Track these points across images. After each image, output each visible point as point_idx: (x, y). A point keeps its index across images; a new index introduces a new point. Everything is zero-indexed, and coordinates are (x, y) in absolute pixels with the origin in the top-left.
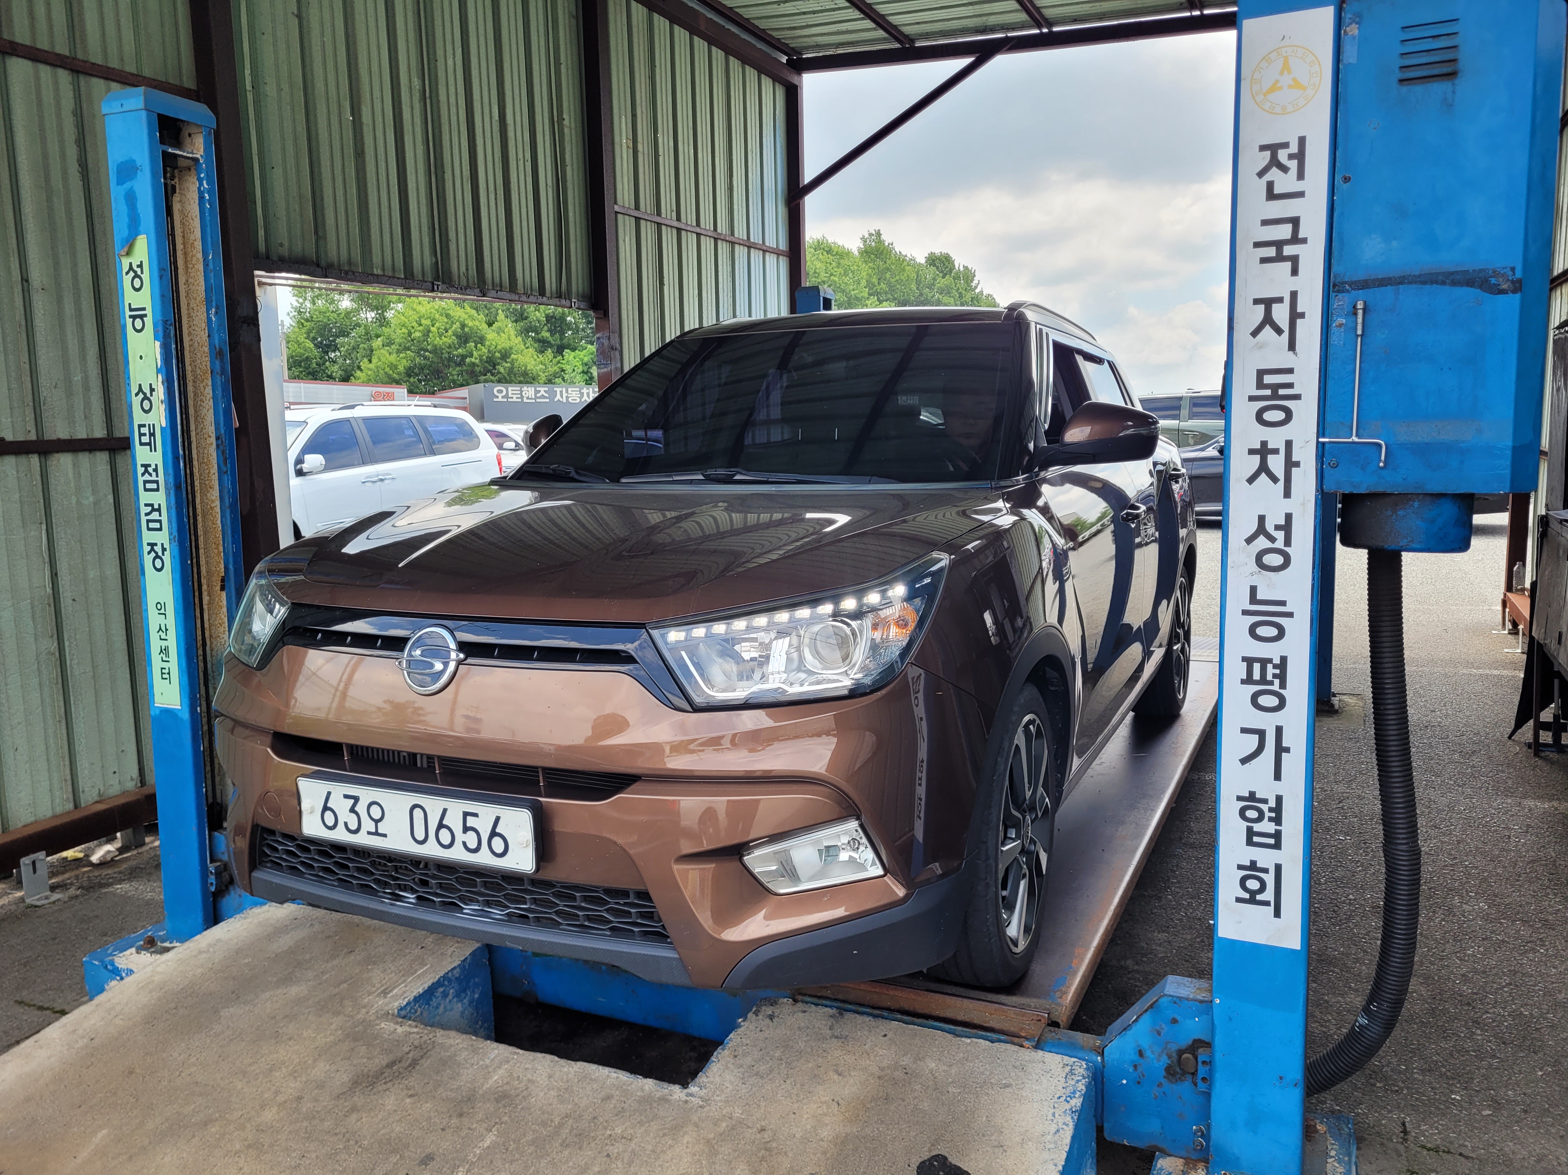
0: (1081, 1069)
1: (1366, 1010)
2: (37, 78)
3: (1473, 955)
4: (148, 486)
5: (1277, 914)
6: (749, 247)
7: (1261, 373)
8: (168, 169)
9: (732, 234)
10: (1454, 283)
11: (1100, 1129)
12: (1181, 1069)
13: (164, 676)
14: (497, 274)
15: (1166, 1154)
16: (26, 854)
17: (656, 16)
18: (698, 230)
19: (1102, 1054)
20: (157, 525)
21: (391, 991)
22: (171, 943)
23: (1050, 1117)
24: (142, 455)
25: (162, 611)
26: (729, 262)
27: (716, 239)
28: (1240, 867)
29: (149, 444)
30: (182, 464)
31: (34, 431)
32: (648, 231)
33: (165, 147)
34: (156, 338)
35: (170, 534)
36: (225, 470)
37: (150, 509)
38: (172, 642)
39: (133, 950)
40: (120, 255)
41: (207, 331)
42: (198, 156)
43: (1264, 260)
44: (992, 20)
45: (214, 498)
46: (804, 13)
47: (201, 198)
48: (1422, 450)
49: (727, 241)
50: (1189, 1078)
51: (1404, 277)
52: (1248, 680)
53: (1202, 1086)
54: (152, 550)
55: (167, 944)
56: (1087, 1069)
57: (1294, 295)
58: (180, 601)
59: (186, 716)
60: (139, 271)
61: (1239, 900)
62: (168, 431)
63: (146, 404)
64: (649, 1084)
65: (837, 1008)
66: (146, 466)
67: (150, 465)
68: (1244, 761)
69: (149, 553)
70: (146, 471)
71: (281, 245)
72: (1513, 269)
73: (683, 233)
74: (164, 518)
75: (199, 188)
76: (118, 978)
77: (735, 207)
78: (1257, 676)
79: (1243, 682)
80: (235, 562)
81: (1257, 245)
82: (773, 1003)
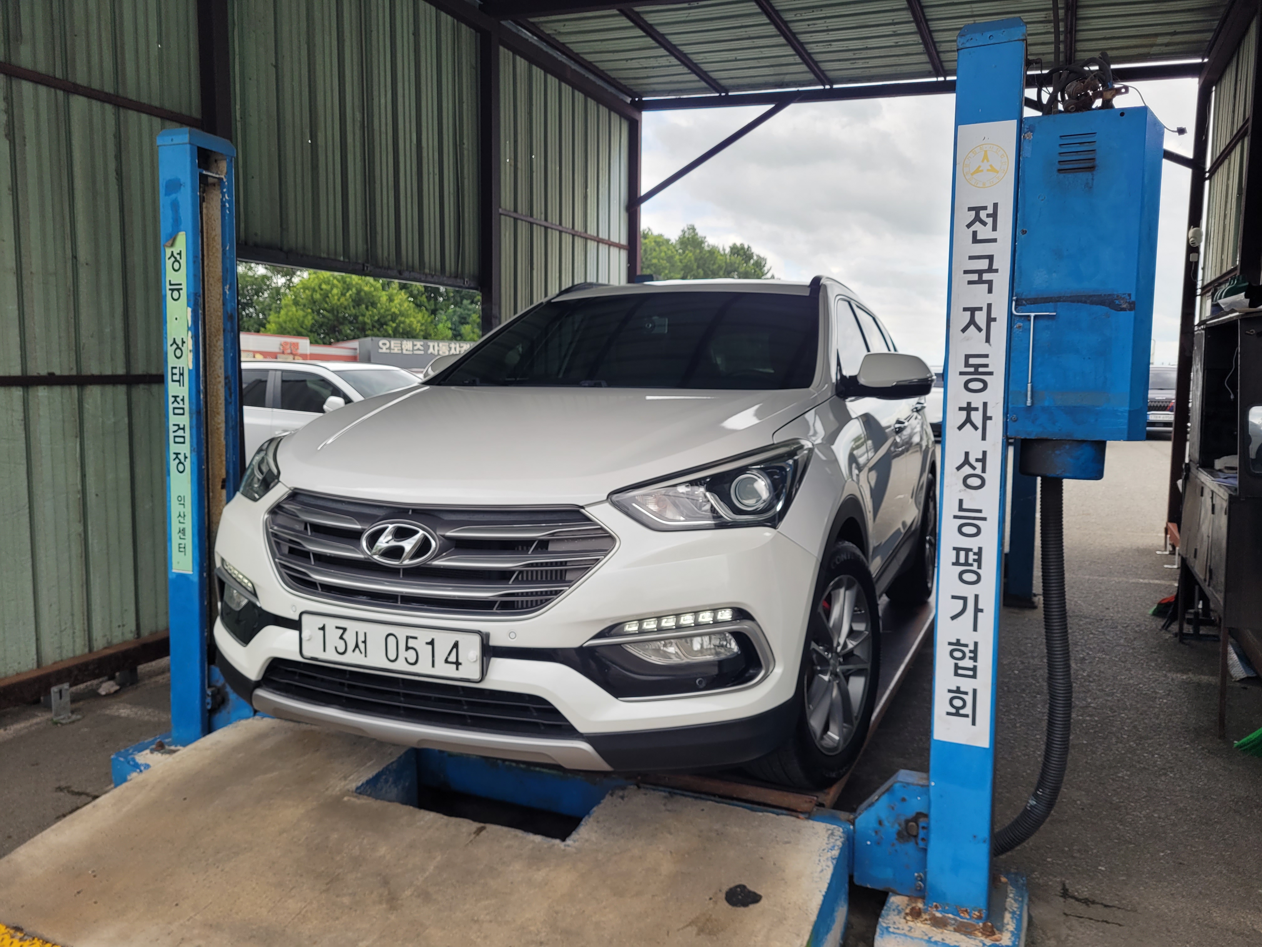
0: (839, 831)
1: (1035, 796)
2: (91, 110)
3: (1123, 777)
4: (177, 411)
5: (974, 723)
6: (598, 242)
7: (967, 357)
8: (202, 185)
9: (586, 231)
10: (1092, 303)
11: (851, 877)
12: (908, 833)
13: (181, 550)
14: (410, 259)
15: (896, 893)
16: (55, 684)
17: (534, 67)
18: (560, 228)
19: (853, 824)
20: (181, 440)
21: (349, 776)
22: (176, 746)
23: (817, 862)
24: (173, 389)
25: (182, 502)
26: (583, 253)
27: (573, 236)
28: (950, 691)
29: (179, 381)
30: (202, 396)
31: (75, 369)
32: (523, 228)
33: (201, 170)
34: (188, 305)
35: (191, 446)
36: (230, 400)
37: (176, 428)
38: (189, 524)
39: (148, 751)
40: (164, 246)
41: (221, 301)
42: (223, 176)
43: (970, 283)
44: (788, 78)
45: (219, 421)
46: (646, 68)
47: (223, 206)
48: (1071, 411)
49: (582, 237)
50: (913, 839)
51: (1060, 297)
52: (957, 563)
53: (921, 844)
54: (177, 457)
55: (173, 748)
56: (843, 832)
57: (989, 306)
58: (196, 495)
59: (196, 579)
60: (178, 257)
61: (948, 714)
62: (194, 373)
63: (178, 353)
64: (538, 838)
65: (670, 793)
66: (175, 397)
67: (178, 397)
68: (953, 618)
69: (174, 459)
70: (176, 400)
71: (256, 234)
72: (1130, 295)
73: (549, 230)
74: (187, 435)
75: (222, 199)
76: (138, 770)
77: (589, 211)
78: (962, 560)
79: (954, 564)
80: (234, 468)
81: (966, 272)
82: (623, 788)
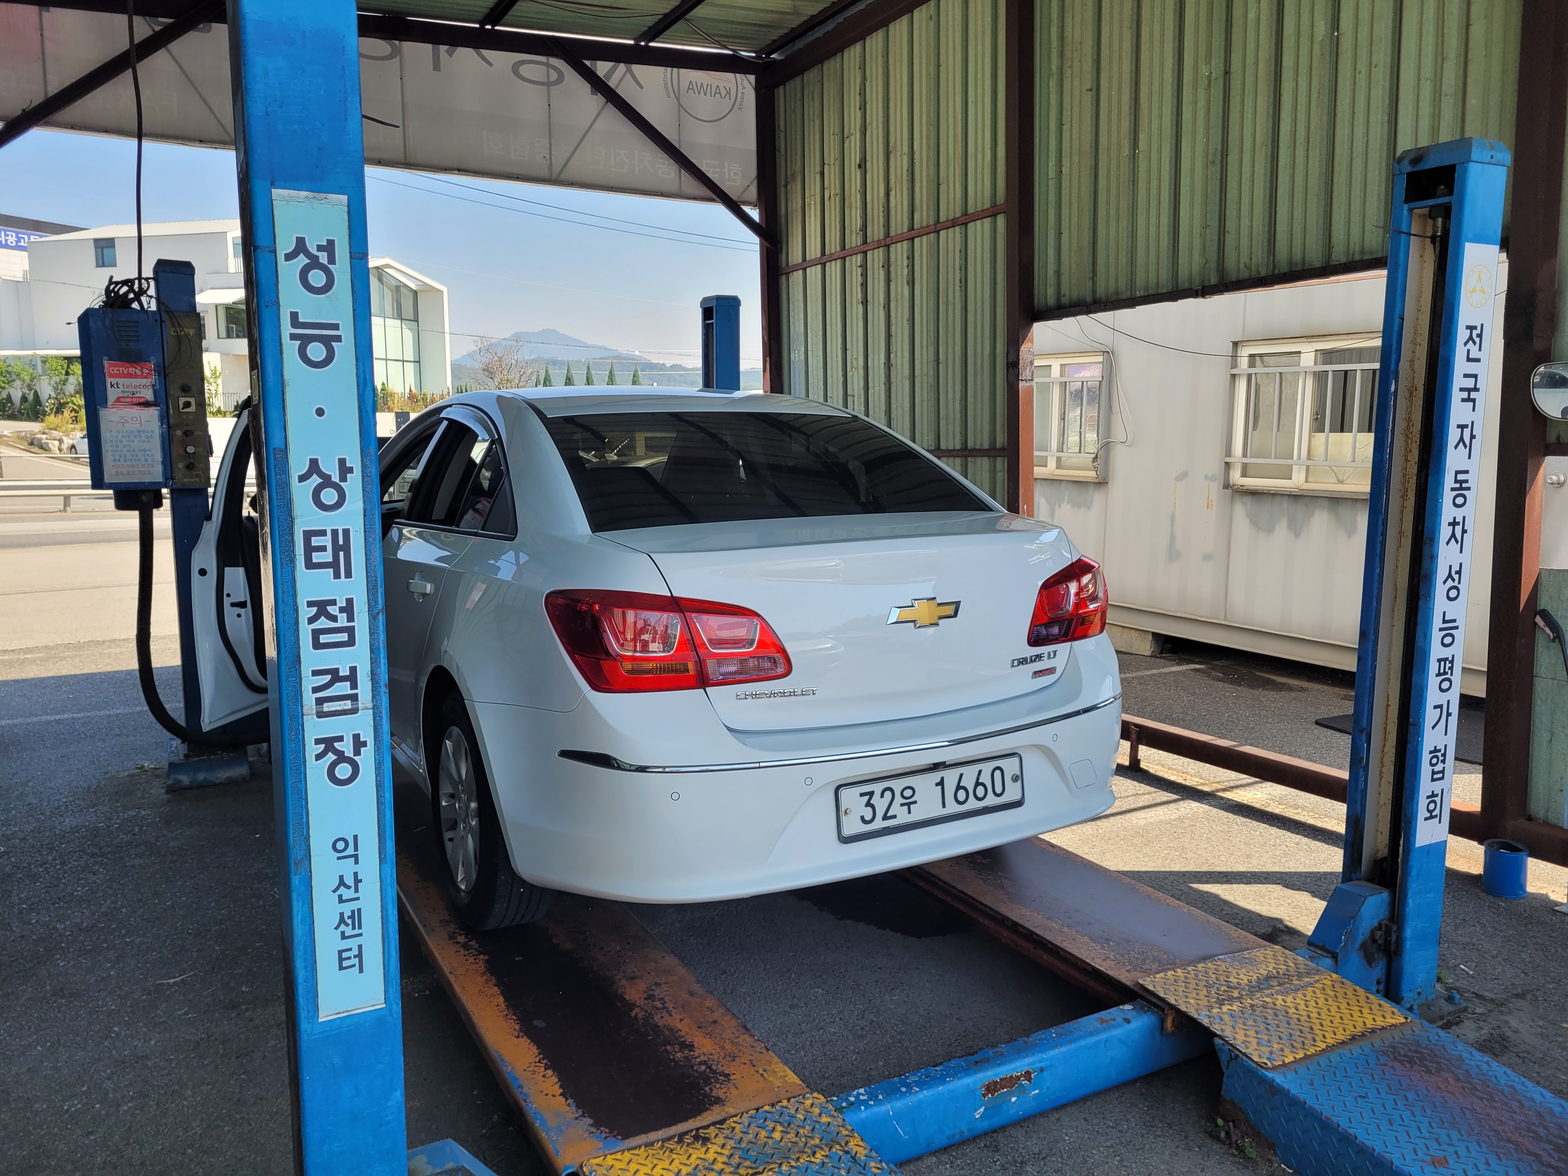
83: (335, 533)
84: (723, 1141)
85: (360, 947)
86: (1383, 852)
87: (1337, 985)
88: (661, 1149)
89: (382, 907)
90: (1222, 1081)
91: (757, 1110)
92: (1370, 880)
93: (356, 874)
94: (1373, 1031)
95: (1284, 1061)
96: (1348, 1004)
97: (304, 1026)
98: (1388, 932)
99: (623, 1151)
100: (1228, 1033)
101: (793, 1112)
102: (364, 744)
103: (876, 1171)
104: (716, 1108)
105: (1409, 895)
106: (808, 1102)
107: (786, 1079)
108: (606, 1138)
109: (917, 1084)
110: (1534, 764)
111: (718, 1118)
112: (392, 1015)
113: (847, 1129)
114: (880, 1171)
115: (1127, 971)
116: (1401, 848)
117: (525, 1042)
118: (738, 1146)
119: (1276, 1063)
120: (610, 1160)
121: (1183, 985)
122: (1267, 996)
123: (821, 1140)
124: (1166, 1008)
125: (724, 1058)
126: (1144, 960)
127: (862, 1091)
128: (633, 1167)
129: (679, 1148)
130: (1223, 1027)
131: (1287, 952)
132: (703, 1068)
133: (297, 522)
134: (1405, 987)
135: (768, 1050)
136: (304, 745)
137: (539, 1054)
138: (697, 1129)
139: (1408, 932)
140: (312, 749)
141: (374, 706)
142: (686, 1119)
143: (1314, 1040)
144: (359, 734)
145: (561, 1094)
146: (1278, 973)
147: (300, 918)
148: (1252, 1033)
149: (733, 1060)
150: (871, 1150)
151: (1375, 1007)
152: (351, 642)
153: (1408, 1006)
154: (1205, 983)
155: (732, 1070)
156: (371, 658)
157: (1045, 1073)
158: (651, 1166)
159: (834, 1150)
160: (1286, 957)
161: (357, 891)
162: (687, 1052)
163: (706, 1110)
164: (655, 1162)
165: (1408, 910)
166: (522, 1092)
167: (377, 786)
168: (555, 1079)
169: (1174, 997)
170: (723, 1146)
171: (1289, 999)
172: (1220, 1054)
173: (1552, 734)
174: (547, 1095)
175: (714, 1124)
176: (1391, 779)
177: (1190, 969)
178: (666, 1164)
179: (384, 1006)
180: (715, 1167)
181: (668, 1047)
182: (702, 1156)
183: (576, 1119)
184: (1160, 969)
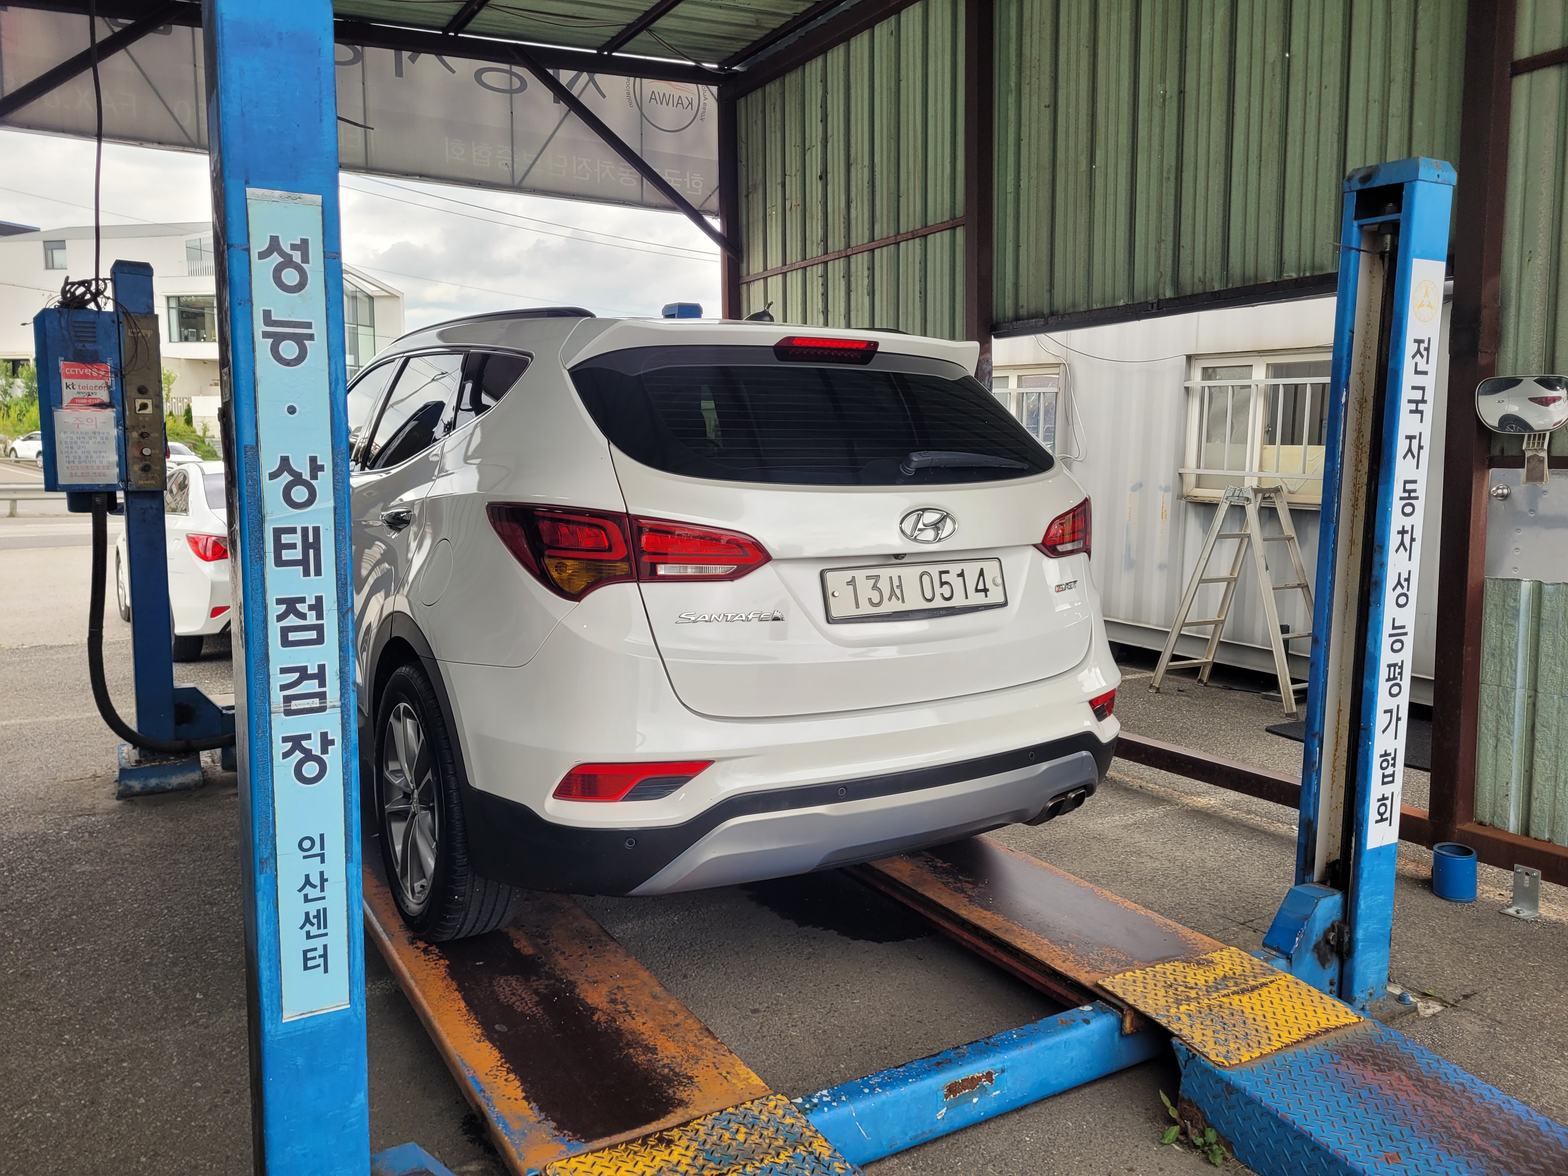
83: (305, 530)
84: (687, 1143)
85: (325, 947)
86: (1337, 856)
87: (1292, 986)
88: (625, 1152)
89: (348, 906)
90: (1180, 1080)
91: (721, 1112)
92: (1323, 882)
93: (322, 873)
94: (1327, 1031)
95: (1240, 1060)
96: (1303, 1004)
97: (268, 1026)
98: (1340, 935)
99: (587, 1154)
100: (1186, 1032)
101: (756, 1113)
102: (332, 742)
103: (840, 1171)
104: (680, 1111)
105: (1361, 897)
106: (772, 1104)
107: (750, 1081)
108: (569, 1141)
109: (881, 1085)
110: (1481, 770)
111: (683, 1120)
112: (356, 1016)
113: (810, 1130)
114: (843, 1171)
115: (1086, 972)
116: (1353, 851)
117: (486, 1046)
118: (702, 1148)
119: (1233, 1062)
120: (573, 1163)
121: (1142, 985)
122: (1223, 996)
123: (785, 1141)
124: (1125, 1008)
125: (688, 1061)
126: (1104, 961)
127: (825, 1092)
128: (597, 1170)
129: (643, 1150)
130: (1182, 1027)
131: (1243, 953)
132: (666, 1071)
133: (268, 518)
134: (1356, 987)
135: (731, 1052)
136: (271, 743)
137: (502, 1058)
138: (661, 1132)
139: (1360, 934)
140: (279, 747)
141: (342, 704)
142: (648, 1121)
143: (1270, 1039)
144: (326, 733)
145: (524, 1098)
146: (1234, 973)
147: (264, 917)
148: (1209, 1032)
149: (696, 1063)
150: (835, 1150)
151: (1329, 1007)
152: (320, 640)
153: (1361, 1007)
154: (1163, 984)
155: (695, 1073)
156: (340, 656)
157: (1006, 1074)
158: (615, 1168)
159: (798, 1151)
160: (1242, 958)
161: (322, 890)
162: (650, 1055)
163: (669, 1112)
164: (620, 1164)
165: (1359, 911)
166: (484, 1096)
167: (344, 785)
168: (518, 1084)
169: (1133, 997)
170: (687, 1148)
171: (1245, 998)
172: (1178, 1054)
173: (1498, 740)
174: (509, 1099)
175: (678, 1126)
176: (1343, 782)
177: (1148, 969)
178: (630, 1166)
179: (349, 1006)
180: (679, 1169)
181: (631, 1051)
182: (667, 1158)
183: (539, 1122)
184: (1119, 970)
